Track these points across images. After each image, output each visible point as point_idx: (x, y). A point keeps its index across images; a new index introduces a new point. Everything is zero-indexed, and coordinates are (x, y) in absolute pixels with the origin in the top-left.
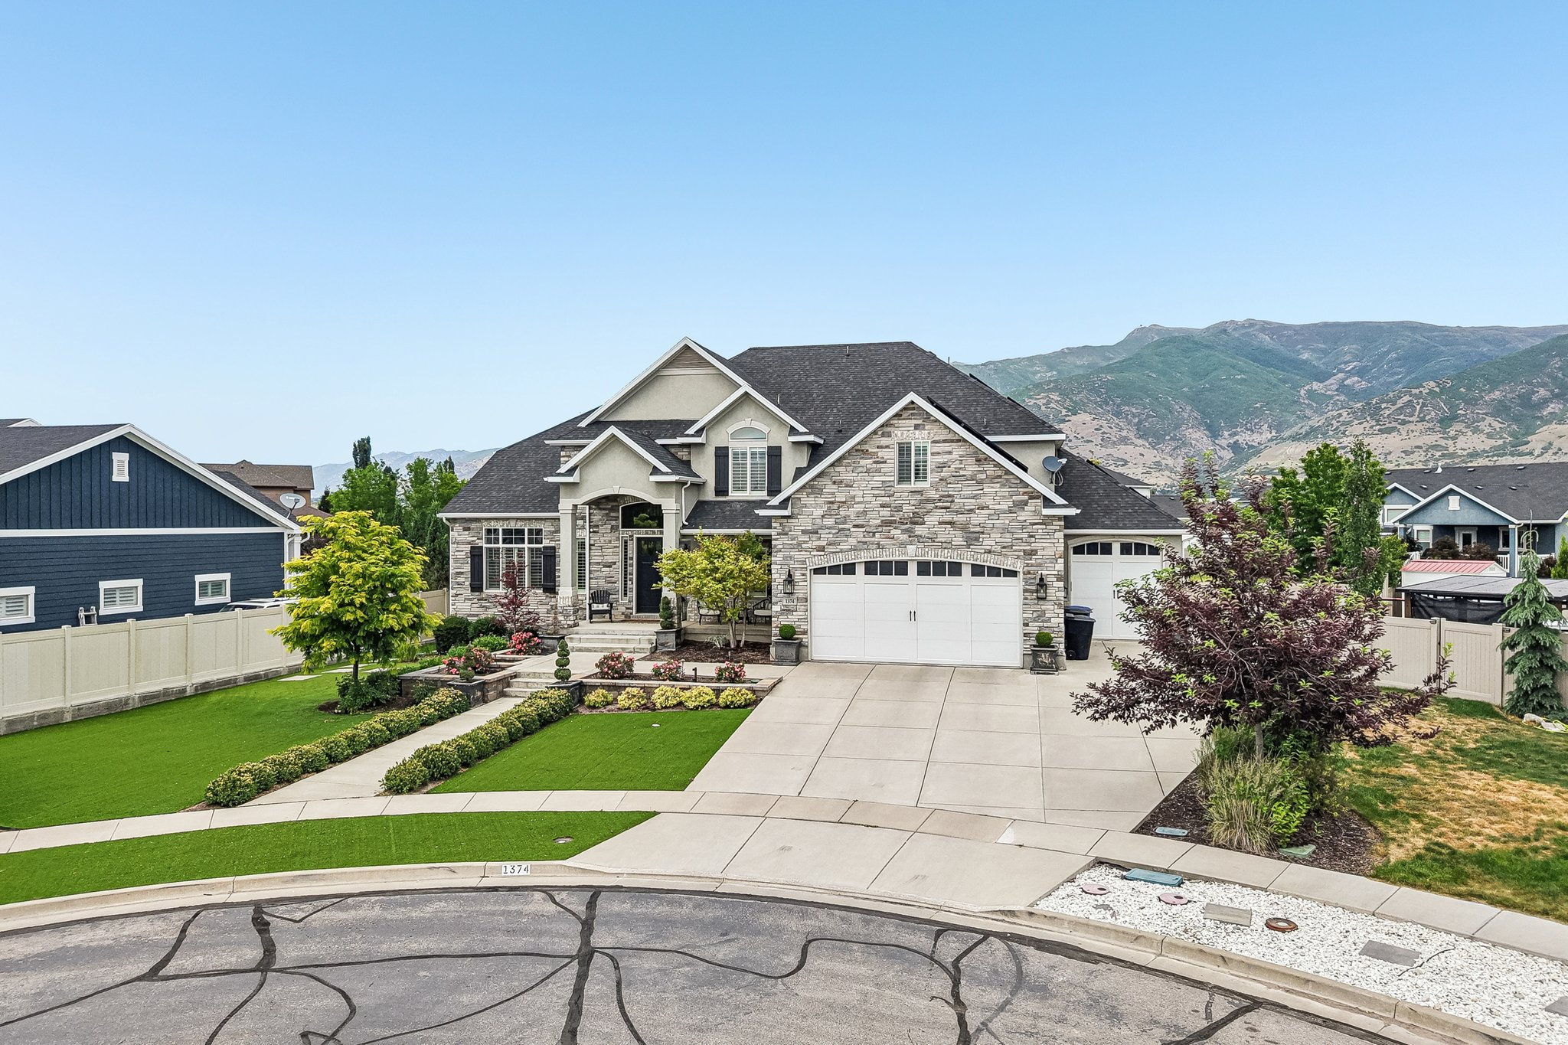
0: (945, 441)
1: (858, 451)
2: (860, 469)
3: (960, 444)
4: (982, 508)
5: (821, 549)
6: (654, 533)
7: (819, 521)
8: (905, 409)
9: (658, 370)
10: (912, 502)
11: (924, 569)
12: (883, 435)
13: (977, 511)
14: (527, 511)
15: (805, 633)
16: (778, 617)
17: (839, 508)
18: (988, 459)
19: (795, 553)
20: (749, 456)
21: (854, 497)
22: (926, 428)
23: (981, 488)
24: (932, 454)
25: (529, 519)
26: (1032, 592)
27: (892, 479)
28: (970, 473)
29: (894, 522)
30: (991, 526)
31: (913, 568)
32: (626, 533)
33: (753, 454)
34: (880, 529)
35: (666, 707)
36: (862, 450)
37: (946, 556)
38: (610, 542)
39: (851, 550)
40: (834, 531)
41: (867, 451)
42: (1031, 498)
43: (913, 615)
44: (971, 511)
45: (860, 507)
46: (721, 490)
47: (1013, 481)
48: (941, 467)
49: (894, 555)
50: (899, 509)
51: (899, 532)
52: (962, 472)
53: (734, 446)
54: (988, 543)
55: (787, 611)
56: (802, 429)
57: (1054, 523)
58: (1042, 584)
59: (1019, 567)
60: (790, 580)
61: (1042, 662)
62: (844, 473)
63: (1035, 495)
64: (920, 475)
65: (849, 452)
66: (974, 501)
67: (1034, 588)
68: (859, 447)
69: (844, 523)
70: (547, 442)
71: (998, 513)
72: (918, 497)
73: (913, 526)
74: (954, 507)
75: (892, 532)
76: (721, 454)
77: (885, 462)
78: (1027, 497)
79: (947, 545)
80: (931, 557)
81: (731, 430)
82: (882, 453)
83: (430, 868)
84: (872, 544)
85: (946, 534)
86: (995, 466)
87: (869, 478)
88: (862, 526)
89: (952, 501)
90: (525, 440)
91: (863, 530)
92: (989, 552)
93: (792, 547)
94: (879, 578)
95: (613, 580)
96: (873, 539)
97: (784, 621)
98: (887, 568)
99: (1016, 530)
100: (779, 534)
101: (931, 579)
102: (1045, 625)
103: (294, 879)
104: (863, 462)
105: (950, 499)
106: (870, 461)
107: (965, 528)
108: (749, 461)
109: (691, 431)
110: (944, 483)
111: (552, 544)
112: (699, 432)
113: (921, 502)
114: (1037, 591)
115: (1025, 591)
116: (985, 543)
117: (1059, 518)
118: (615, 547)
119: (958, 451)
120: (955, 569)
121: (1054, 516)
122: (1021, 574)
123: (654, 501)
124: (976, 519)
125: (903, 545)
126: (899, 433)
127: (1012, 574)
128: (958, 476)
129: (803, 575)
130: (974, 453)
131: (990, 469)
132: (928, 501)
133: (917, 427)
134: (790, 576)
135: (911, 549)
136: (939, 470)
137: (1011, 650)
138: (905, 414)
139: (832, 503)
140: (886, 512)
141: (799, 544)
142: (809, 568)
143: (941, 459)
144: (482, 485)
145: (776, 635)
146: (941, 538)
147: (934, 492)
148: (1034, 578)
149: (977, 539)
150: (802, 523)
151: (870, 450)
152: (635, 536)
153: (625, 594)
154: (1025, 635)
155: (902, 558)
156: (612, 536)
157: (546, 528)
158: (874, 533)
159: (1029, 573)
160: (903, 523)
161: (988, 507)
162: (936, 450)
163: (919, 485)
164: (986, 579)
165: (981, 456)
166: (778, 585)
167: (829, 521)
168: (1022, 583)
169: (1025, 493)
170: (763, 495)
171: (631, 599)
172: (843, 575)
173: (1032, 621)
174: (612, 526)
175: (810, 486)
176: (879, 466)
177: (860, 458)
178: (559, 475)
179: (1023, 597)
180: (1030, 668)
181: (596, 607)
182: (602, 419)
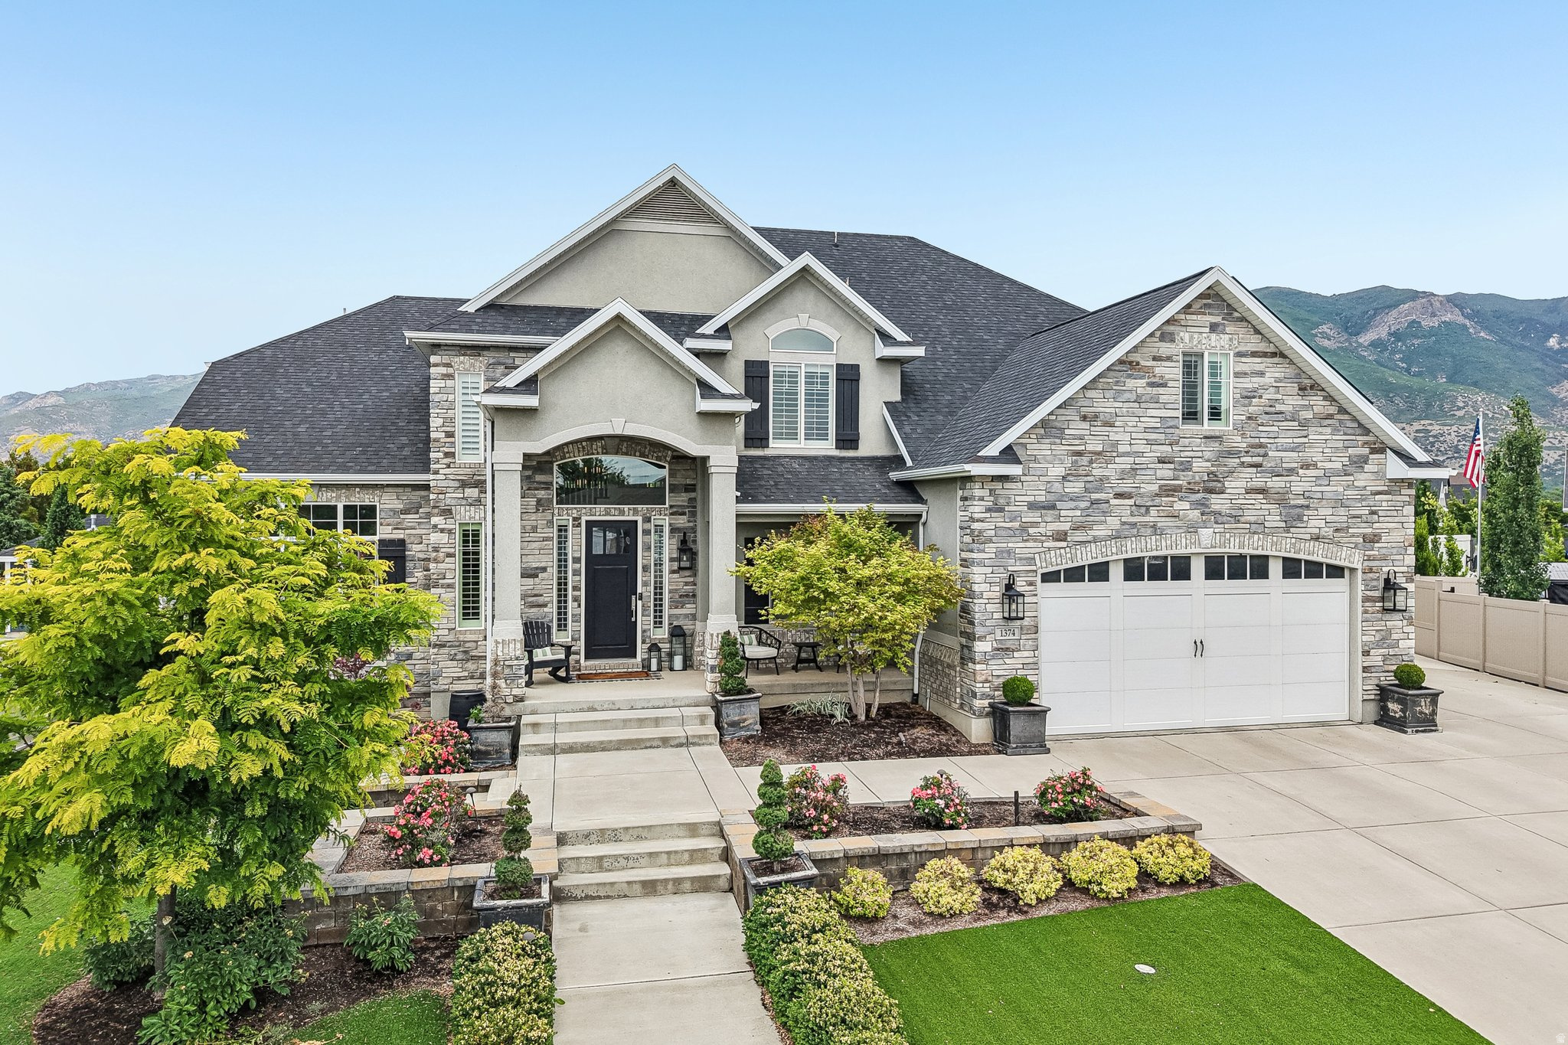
0: (1254, 354)
1: (1125, 367)
2: (1127, 396)
3: (1276, 360)
4: (1308, 467)
5: (1061, 536)
6: (622, 513)
7: (1057, 487)
8: (1201, 296)
9: (614, 221)
10: (1207, 455)
11: (1214, 568)
12: (1162, 338)
13: (1300, 472)
14: (346, 470)
16: (985, 662)
17: (1091, 462)
19: (1017, 545)
20: (802, 379)
21: (1116, 443)
22: (1228, 330)
23: (1304, 433)
24: (1237, 375)
25: (347, 486)
26: (1375, 600)
27: (1174, 414)
28: (1290, 408)
29: (1176, 489)
30: (1319, 495)
31: (1198, 567)
32: (565, 514)
33: (810, 377)
34: (1157, 501)
36: (1131, 363)
37: (1251, 547)
38: (537, 529)
39: (1112, 538)
40: (1083, 505)
41: (1138, 364)
42: (1374, 451)
43: (1199, 647)
44: (1291, 471)
45: (1125, 463)
47: (1350, 424)
48: (1248, 396)
49: (1174, 545)
50: (1186, 467)
51: (1187, 505)
52: (1279, 407)
53: (778, 359)
54: (1315, 523)
55: (1003, 651)
56: (900, 336)
57: (1403, 492)
58: (1390, 586)
59: (1355, 561)
61: (1421, 713)
62: (1103, 404)
63: (1380, 448)
64: (1218, 412)
65: (1111, 365)
66: (1295, 454)
67: (1377, 594)
68: (1126, 358)
69: (1100, 491)
71: (1328, 475)
72: (1215, 446)
73: (1208, 496)
74: (1267, 464)
75: (1177, 506)
76: (756, 376)
77: (1164, 385)
78: (1366, 451)
79: (1259, 527)
80: (1231, 548)
81: (774, 331)
82: (1162, 369)
84: (1145, 526)
85: (1259, 509)
86: (1325, 399)
87: (1140, 412)
88: (1129, 496)
89: (1265, 455)
90: (263, 346)
91: (1131, 502)
92: (1317, 538)
93: (1012, 533)
94: (1144, 586)
95: (541, 600)
96: (1147, 519)
97: (1000, 669)
98: (1158, 569)
99: (1352, 503)
100: (989, 510)
101: (1226, 585)
104: (1131, 383)
105: (1261, 451)
106: (1143, 382)
107: (1281, 499)
108: (802, 388)
109: (709, 328)
110: (1253, 424)
111: (399, 535)
112: (724, 331)
113: (1221, 455)
114: (1383, 599)
115: (1366, 599)
116: (1312, 523)
117: (1409, 483)
118: (545, 539)
119: (1274, 372)
120: (1259, 568)
121: (1406, 480)
122: (1360, 573)
123: (694, 449)
124: (1298, 485)
125: (1192, 529)
126: (1187, 337)
127: (1336, 571)
128: (1273, 413)
129: (1031, 584)
130: (1299, 376)
131: (1318, 403)
132: (1230, 454)
133: (1214, 327)
134: (1009, 587)
135: (1206, 534)
136: (1247, 401)
138: (1197, 305)
139: (1079, 454)
140: (1165, 471)
141: (1024, 528)
142: (1040, 571)
143: (1249, 383)
145: (984, 696)
146: (1250, 516)
147: (1239, 439)
148: (1378, 579)
149: (1300, 518)
151: (1143, 363)
152: (584, 519)
153: (562, 626)
154: (1365, 669)
155: (1189, 551)
156: (539, 519)
157: (385, 503)
158: (1148, 508)
159: (1371, 571)
160: (1193, 491)
161: (1315, 466)
162: (1240, 368)
163: (1216, 428)
164: (1303, 584)
165: (1308, 382)
166: (987, 606)
167: (1075, 487)
168: (1361, 587)
169: (1366, 443)
170: (826, 447)
171: (574, 635)
172: (1087, 584)
173: (1378, 645)
174: (539, 501)
175: (1044, 423)
176: (1155, 391)
177: (1130, 376)
178: (504, 390)
179: (1360, 610)
180: (1376, 723)
181: (540, 655)
182: (504, 301)
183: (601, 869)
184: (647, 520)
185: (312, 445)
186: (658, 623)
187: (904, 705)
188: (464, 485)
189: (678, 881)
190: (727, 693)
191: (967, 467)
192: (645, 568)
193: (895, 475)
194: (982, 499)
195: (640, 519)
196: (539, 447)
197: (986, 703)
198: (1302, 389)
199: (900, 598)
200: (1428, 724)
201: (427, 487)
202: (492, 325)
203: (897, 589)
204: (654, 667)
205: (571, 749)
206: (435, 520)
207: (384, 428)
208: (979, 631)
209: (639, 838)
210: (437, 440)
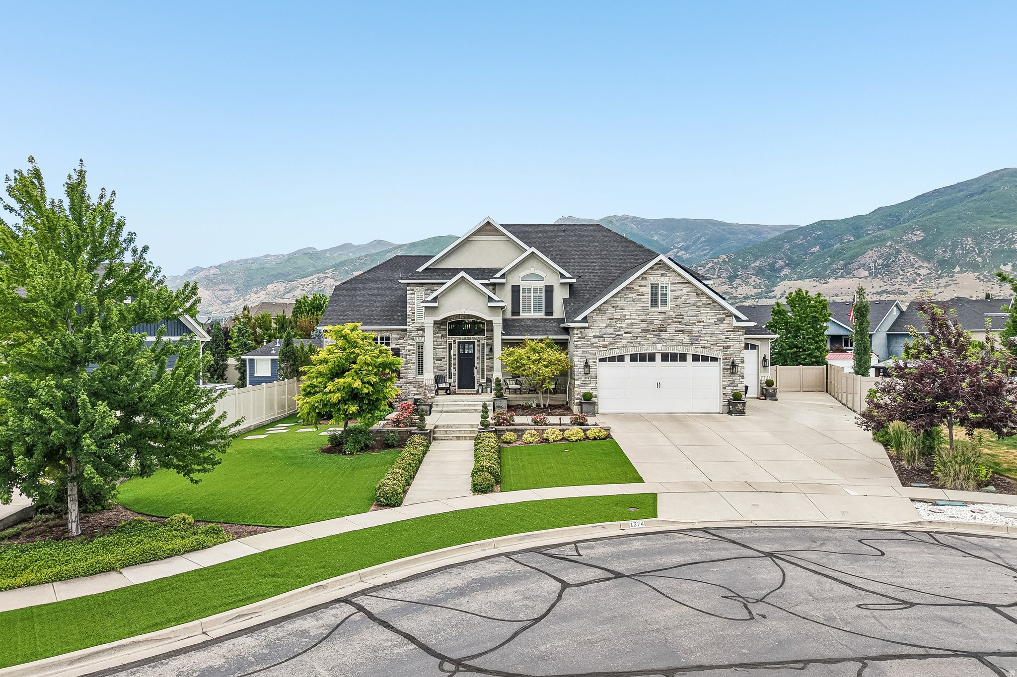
0: (679, 283)
1: (629, 289)
2: (629, 299)
3: (689, 285)
4: (700, 322)
5: (606, 347)
6: (470, 339)
7: (604, 330)
8: (656, 264)
9: (468, 237)
10: (660, 319)
11: (665, 357)
12: (643, 280)
13: (697, 324)
14: (381, 325)
15: (596, 397)
16: (579, 388)
17: (616, 322)
18: (703, 294)
19: (590, 350)
20: (532, 291)
21: (625, 315)
22: (668, 275)
23: (699, 310)
24: (671, 291)
25: (381, 330)
26: (727, 369)
27: (647, 305)
28: (693, 302)
29: (648, 330)
30: (705, 332)
31: (658, 357)
32: (451, 339)
33: (535, 290)
34: (641, 334)
35: (556, 441)
36: (631, 288)
37: (678, 350)
38: (441, 345)
39: (623, 347)
40: (613, 336)
42: (727, 316)
44: (694, 324)
45: (629, 322)
46: (515, 312)
47: (717, 307)
48: (676, 298)
49: (647, 350)
50: (652, 323)
51: (652, 336)
52: (688, 301)
53: (523, 285)
54: (703, 342)
55: (584, 384)
56: (567, 275)
57: (740, 331)
58: (733, 364)
59: (720, 355)
60: (587, 365)
61: (740, 409)
62: (620, 302)
63: (730, 315)
64: (664, 303)
65: (622, 290)
66: (695, 318)
67: (729, 367)
68: (628, 286)
69: (619, 331)
70: (400, 281)
71: (708, 325)
72: (663, 315)
73: (660, 332)
74: (684, 321)
75: (648, 336)
76: (516, 290)
77: (643, 295)
78: (725, 316)
79: (680, 343)
80: (671, 350)
81: (522, 274)
82: (642, 290)
83: (592, 527)
84: (636, 343)
85: (679, 337)
86: (707, 298)
87: (634, 305)
88: (630, 333)
89: (683, 318)
91: (631, 335)
92: (704, 347)
93: (588, 346)
94: (638, 363)
95: (442, 368)
96: (637, 340)
97: (584, 390)
98: (643, 358)
99: (719, 335)
100: (579, 338)
101: (669, 363)
102: (735, 388)
103: (523, 538)
104: (630, 295)
105: (681, 317)
106: (635, 294)
107: (690, 334)
108: (533, 294)
109: (498, 275)
110: (678, 308)
111: (398, 346)
112: (503, 276)
113: (665, 318)
114: (730, 369)
115: (724, 369)
116: (701, 342)
117: (743, 328)
118: (444, 348)
119: (686, 289)
120: (683, 357)
121: (739, 327)
122: (722, 359)
123: (488, 319)
124: (696, 329)
125: (654, 344)
126: (652, 278)
127: (714, 359)
128: (686, 304)
129: (594, 362)
130: (696, 290)
131: (704, 300)
132: (669, 318)
133: (662, 275)
134: (586, 363)
135: (659, 346)
136: (675, 300)
137: (715, 402)
138: (655, 268)
139: (612, 319)
140: (644, 325)
141: (592, 344)
142: (598, 358)
143: (676, 293)
144: (338, 309)
145: (577, 399)
146: (677, 339)
147: (672, 313)
148: (729, 362)
149: (697, 340)
150: (595, 331)
151: (635, 288)
152: (457, 341)
153: (450, 378)
154: (724, 394)
155: (653, 351)
156: (442, 341)
157: (393, 336)
158: (637, 337)
159: (726, 359)
160: (654, 331)
161: (703, 322)
162: (673, 288)
163: (664, 309)
164: (700, 363)
165: (700, 292)
166: (579, 369)
167: (611, 330)
168: (722, 365)
169: (723, 313)
170: (541, 315)
171: (454, 380)
172: (616, 362)
173: (729, 386)
174: (442, 335)
175: (598, 309)
176: (640, 297)
177: (630, 293)
178: (427, 301)
179: (722, 373)
180: (727, 413)
181: (441, 385)
182: (431, 267)
183: (446, 434)
184: (478, 341)
185: (370, 316)
186: (483, 377)
187: (563, 405)
188: (418, 330)
189: (465, 437)
190: (497, 397)
191: (569, 324)
192: (478, 358)
193: (562, 325)
194: (577, 334)
195: (476, 341)
196: (438, 318)
197: (578, 401)
198: (698, 295)
199: (546, 367)
200: (742, 413)
201: (406, 330)
202: (427, 276)
203: (545, 363)
204: (480, 391)
205: (447, 412)
206: (409, 341)
207: (393, 310)
208: (576, 377)
209: (458, 427)
210: (409, 315)
